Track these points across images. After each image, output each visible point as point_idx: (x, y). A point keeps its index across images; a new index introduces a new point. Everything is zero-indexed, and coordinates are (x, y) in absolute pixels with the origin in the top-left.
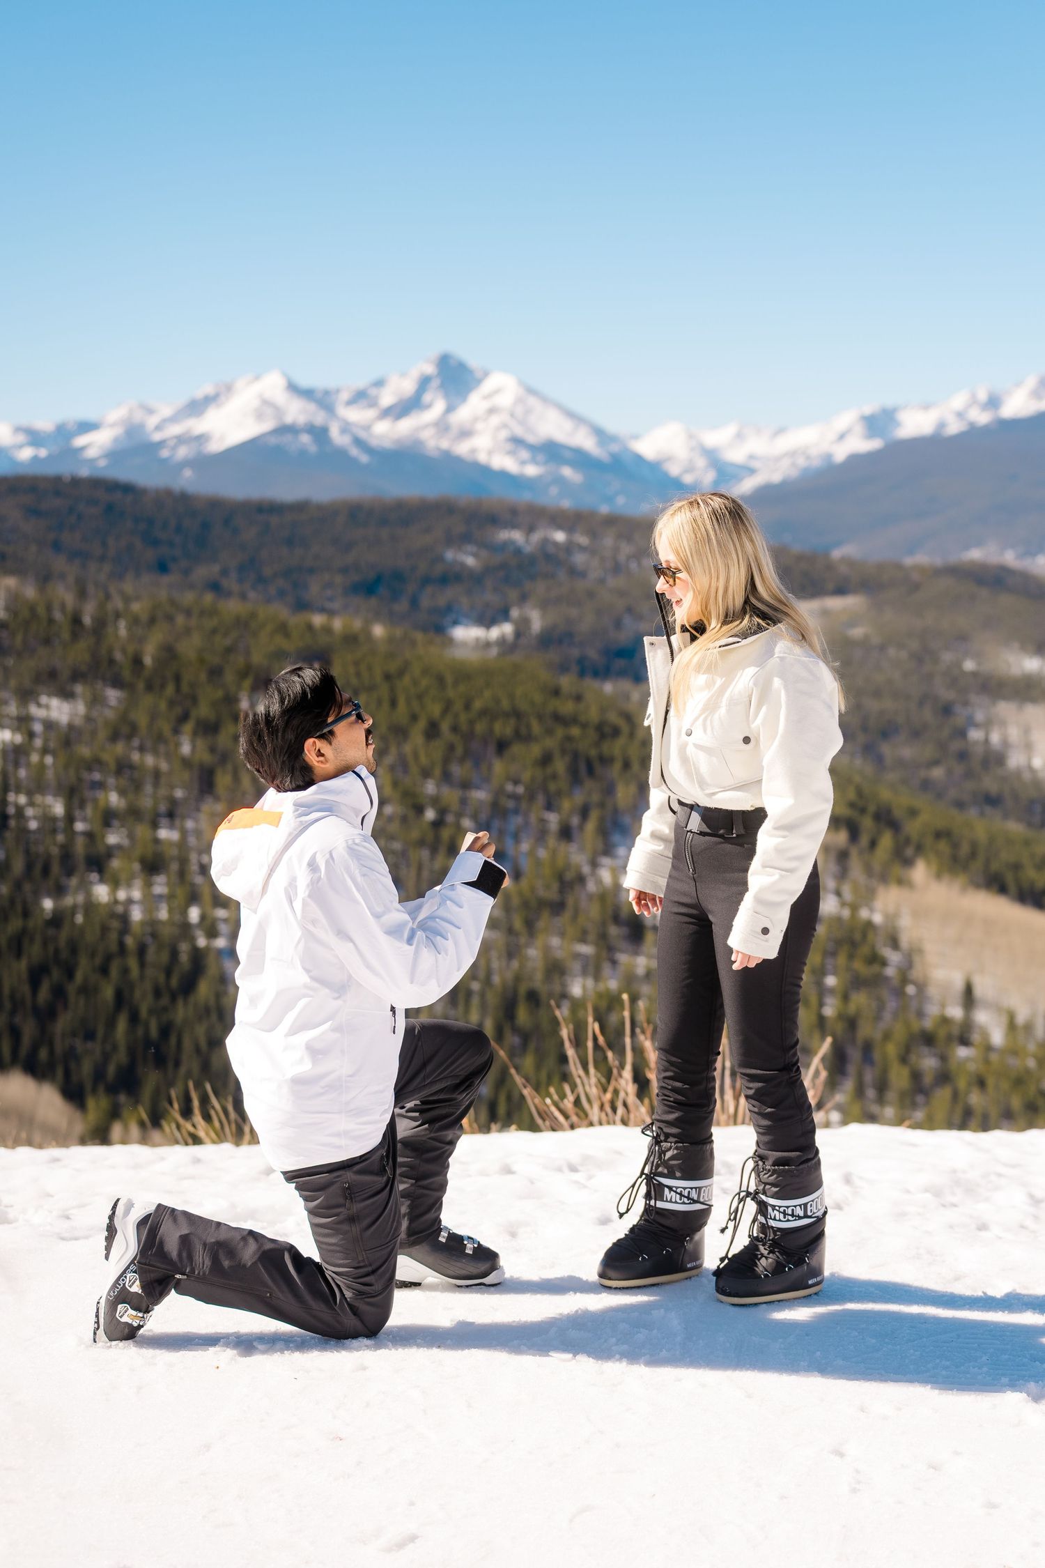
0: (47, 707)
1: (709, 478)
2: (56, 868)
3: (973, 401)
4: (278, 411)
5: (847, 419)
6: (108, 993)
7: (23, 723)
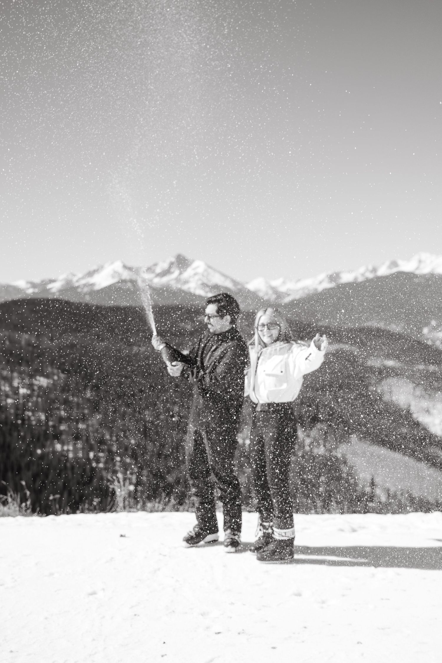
0: (39, 381)
1: (274, 297)
2: (42, 438)
3: (367, 270)
4: (119, 274)
5: (322, 276)
6: (60, 483)
7: (30, 386)
